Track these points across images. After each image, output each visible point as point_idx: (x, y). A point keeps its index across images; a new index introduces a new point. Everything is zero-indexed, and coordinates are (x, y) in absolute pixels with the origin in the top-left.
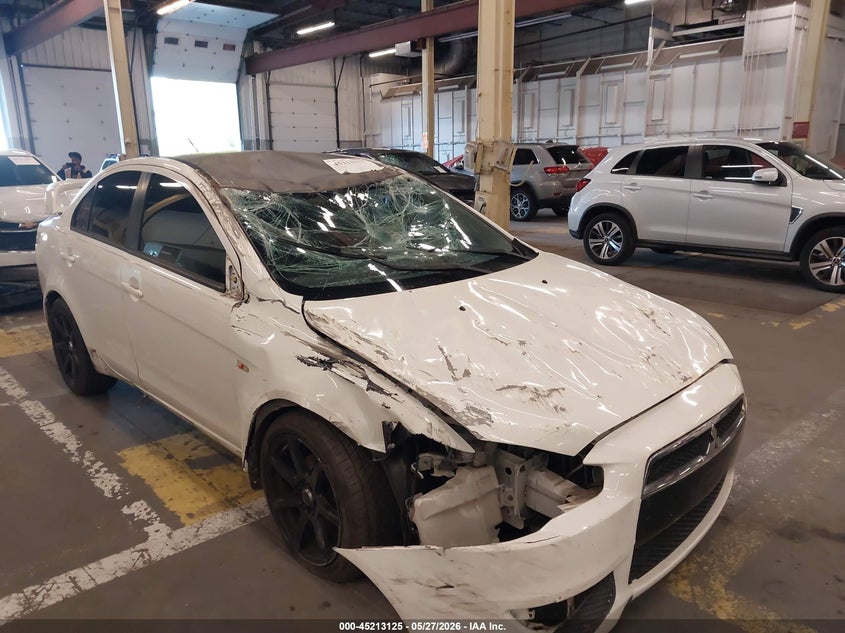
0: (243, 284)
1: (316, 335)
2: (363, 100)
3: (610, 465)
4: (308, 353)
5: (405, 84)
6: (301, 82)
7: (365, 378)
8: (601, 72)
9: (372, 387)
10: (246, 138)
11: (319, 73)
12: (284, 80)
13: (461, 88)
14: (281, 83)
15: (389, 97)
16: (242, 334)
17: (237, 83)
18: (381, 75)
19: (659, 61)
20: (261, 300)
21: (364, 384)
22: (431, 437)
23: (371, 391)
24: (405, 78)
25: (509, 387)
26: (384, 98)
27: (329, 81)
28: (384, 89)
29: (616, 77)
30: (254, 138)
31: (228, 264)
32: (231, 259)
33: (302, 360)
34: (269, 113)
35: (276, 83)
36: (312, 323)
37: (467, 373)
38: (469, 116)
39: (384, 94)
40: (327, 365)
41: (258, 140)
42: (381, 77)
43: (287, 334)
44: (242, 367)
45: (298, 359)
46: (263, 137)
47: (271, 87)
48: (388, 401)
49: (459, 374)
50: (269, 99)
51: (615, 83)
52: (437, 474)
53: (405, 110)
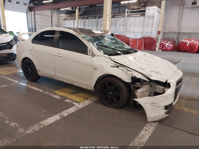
0: (93, 53)
1: (113, 62)
2: (58, 20)
3: (171, 83)
4: (113, 65)
5: (69, 17)
6: (43, 14)
7: (126, 69)
8: (115, 17)
9: (128, 70)
10: (29, 27)
11: (48, 13)
12: (39, 14)
13: (83, 19)
14: (38, 14)
15: (65, 20)
16: (95, 62)
17: (27, 13)
18: (63, 14)
19: (128, 16)
20: (98, 56)
21: (126, 70)
22: (142, 78)
23: (128, 71)
24: (69, 15)
25: (152, 71)
26: (64, 20)
27: (50, 15)
28: (64, 18)
29: (119, 19)
30: (31, 27)
31: (88, 49)
32: (89, 48)
33: (112, 66)
34: (35, 22)
35: (37, 14)
36: (112, 60)
37: (144, 69)
38: (85, 25)
39: (64, 19)
40: (118, 67)
41: (32, 28)
42: (63, 15)
43: (106, 62)
44: (95, 69)
45: (111, 66)
46: (33, 27)
47: (35, 15)
48: (132, 73)
49: (143, 69)
50: (35, 18)
51: (118, 20)
52: (138, 87)
53: (69, 23)
